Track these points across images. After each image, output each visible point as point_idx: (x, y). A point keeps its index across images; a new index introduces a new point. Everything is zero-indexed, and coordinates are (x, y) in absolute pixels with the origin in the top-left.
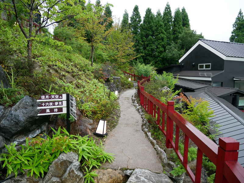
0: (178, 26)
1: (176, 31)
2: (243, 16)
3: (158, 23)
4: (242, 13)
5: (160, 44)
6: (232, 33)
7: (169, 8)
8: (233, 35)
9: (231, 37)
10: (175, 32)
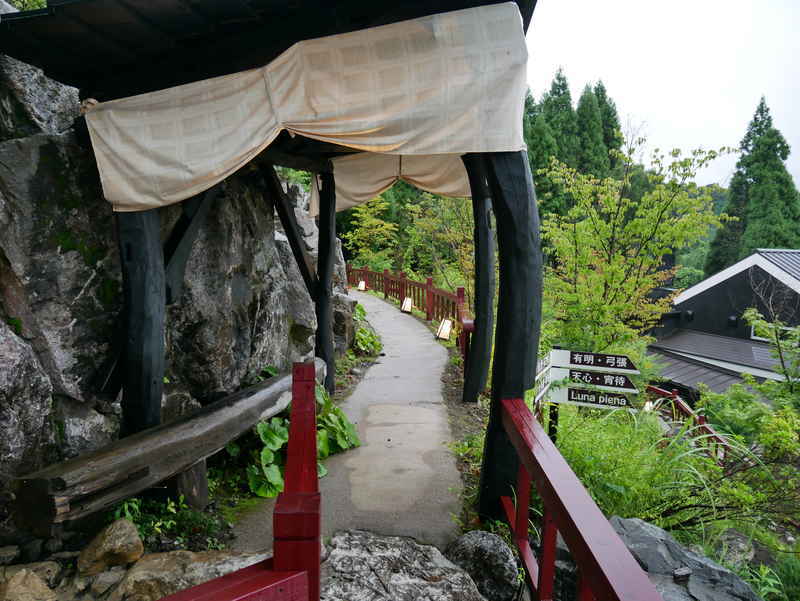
0: (592, 145)
1: (589, 162)
2: (770, 117)
3: (541, 139)
4: (768, 109)
5: (548, 206)
6: (738, 165)
7: (564, 86)
8: (739, 173)
9: (733, 179)
10: (586, 165)
